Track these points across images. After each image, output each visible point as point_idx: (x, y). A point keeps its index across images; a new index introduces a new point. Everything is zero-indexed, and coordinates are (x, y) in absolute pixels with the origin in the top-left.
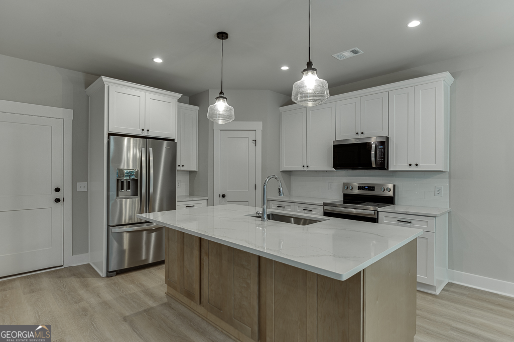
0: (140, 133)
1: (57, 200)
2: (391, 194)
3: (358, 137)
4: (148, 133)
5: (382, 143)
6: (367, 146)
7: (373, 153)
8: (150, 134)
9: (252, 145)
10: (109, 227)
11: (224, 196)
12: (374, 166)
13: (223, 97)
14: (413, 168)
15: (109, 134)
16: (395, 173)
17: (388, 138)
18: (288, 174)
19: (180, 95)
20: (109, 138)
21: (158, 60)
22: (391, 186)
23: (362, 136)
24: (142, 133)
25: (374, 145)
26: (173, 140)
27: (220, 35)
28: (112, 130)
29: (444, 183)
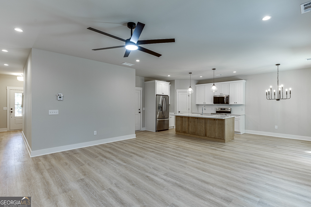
1: (140, 112)
2: (230, 111)
3: (221, 95)
5: (228, 97)
6: (223, 98)
7: (225, 99)
9: (188, 96)
10: (156, 119)
11: (179, 112)
12: (225, 103)
14: (235, 104)
15: (156, 95)
16: (231, 105)
17: (229, 96)
18: (198, 105)
19: (169, 83)
20: (156, 96)
21: (169, 76)
22: (230, 109)
24: (162, 94)
25: (225, 97)
26: (168, 96)
28: (157, 94)
29: (243, 108)
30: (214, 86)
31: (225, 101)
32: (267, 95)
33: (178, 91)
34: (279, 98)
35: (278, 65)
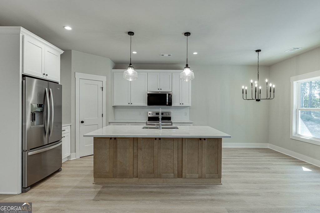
0: (41, 76)
2: (170, 116)
3: (159, 91)
4: (46, 77)
5: (170, 95)
7: (167, 98)
8: (47, 78)
9: (101, 90)
11: (82, 122)
12: (167, 104)
13: (131, 67)
14: (181, 105)
15: (23, 75)
16: (174, 107)
17: (172, 92)
18: (114, 107)
19: (63, 52)
20: (23, 78)
21: (68, 28)
23: (161, 91)
24: (43, 76)
25: (167, 95)
26: (58, 83)
27: (130, 33)
28: (26, 72)
29: (187, 111)
30: (187, 69)
31: (167, 101)
32: (243, 93)
33: (78, 75)
34: (259, 98)
35: (258, 51)
